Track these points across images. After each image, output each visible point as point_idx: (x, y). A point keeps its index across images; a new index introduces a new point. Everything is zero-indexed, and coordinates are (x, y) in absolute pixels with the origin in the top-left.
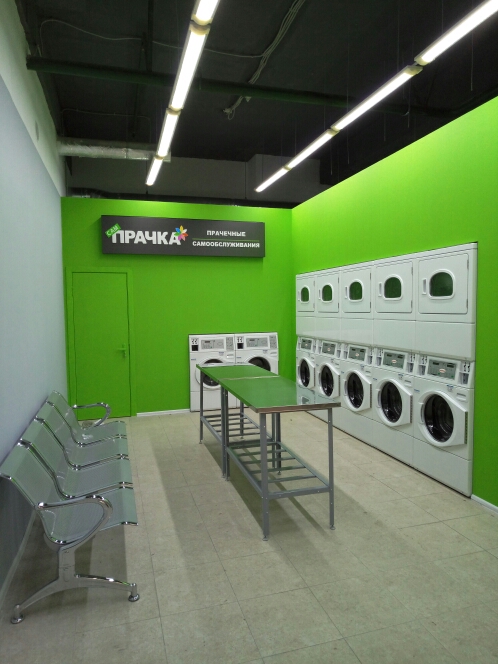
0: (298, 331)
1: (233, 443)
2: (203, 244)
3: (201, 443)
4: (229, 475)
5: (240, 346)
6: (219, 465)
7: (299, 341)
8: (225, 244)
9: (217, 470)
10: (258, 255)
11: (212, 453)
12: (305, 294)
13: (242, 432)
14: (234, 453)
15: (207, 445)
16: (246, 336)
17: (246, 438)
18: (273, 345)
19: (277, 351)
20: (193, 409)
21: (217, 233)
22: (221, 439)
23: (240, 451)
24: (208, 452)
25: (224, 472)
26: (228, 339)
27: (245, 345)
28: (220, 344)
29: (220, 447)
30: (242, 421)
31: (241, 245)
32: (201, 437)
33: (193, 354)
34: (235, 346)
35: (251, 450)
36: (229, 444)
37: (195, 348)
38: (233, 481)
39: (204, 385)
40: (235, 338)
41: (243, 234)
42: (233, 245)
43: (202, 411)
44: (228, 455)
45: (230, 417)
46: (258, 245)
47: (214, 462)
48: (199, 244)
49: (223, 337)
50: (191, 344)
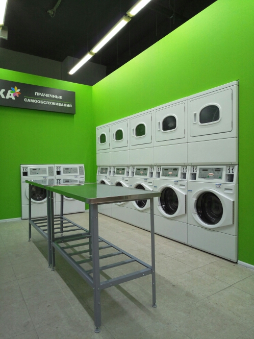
0: (98, 164)
1: (57, 239)
2: (32, 101)
3: (29, 241)
4: (54, 265)
5: (58, 173)
6: (46, 257)
7: (99, 169)
8: (48, 103)
9: (44, 262)
10: (70, 113)
11: (38, 248)
12: (103, 138)
13: (62, 229)
14: (59, 246)
15: (34, 242)
16: (62, 167)
17: (65, 234)
18: (81, 173)
19: (84, 176)
20: (23, 217)
21: (42, 95)
22: (47, 236)
23: (62, 245)
24: (35, 247)
25: (50, 263)
26: (50, 168)
27: (62, 172)
28: (44, 171)
29: (47, 243)
30: (62, 222)
31: (59, 104)
32: (30, 237)
33: (24, 178)
34: (55, 173)
35: (71, 243)
36: (55, 240)
37: (25, 174)
38: (58, 270)
39: (32, 200)
40: (55, 167)
41: (60, 97)
42: (53, 104)
43: (30, 218)
44: (54, 248)
45: (55, 220)
46: (71, 106)
47: (41, 255)
48: (29, 100)
49: (46, 167)
50: (22, 171)
